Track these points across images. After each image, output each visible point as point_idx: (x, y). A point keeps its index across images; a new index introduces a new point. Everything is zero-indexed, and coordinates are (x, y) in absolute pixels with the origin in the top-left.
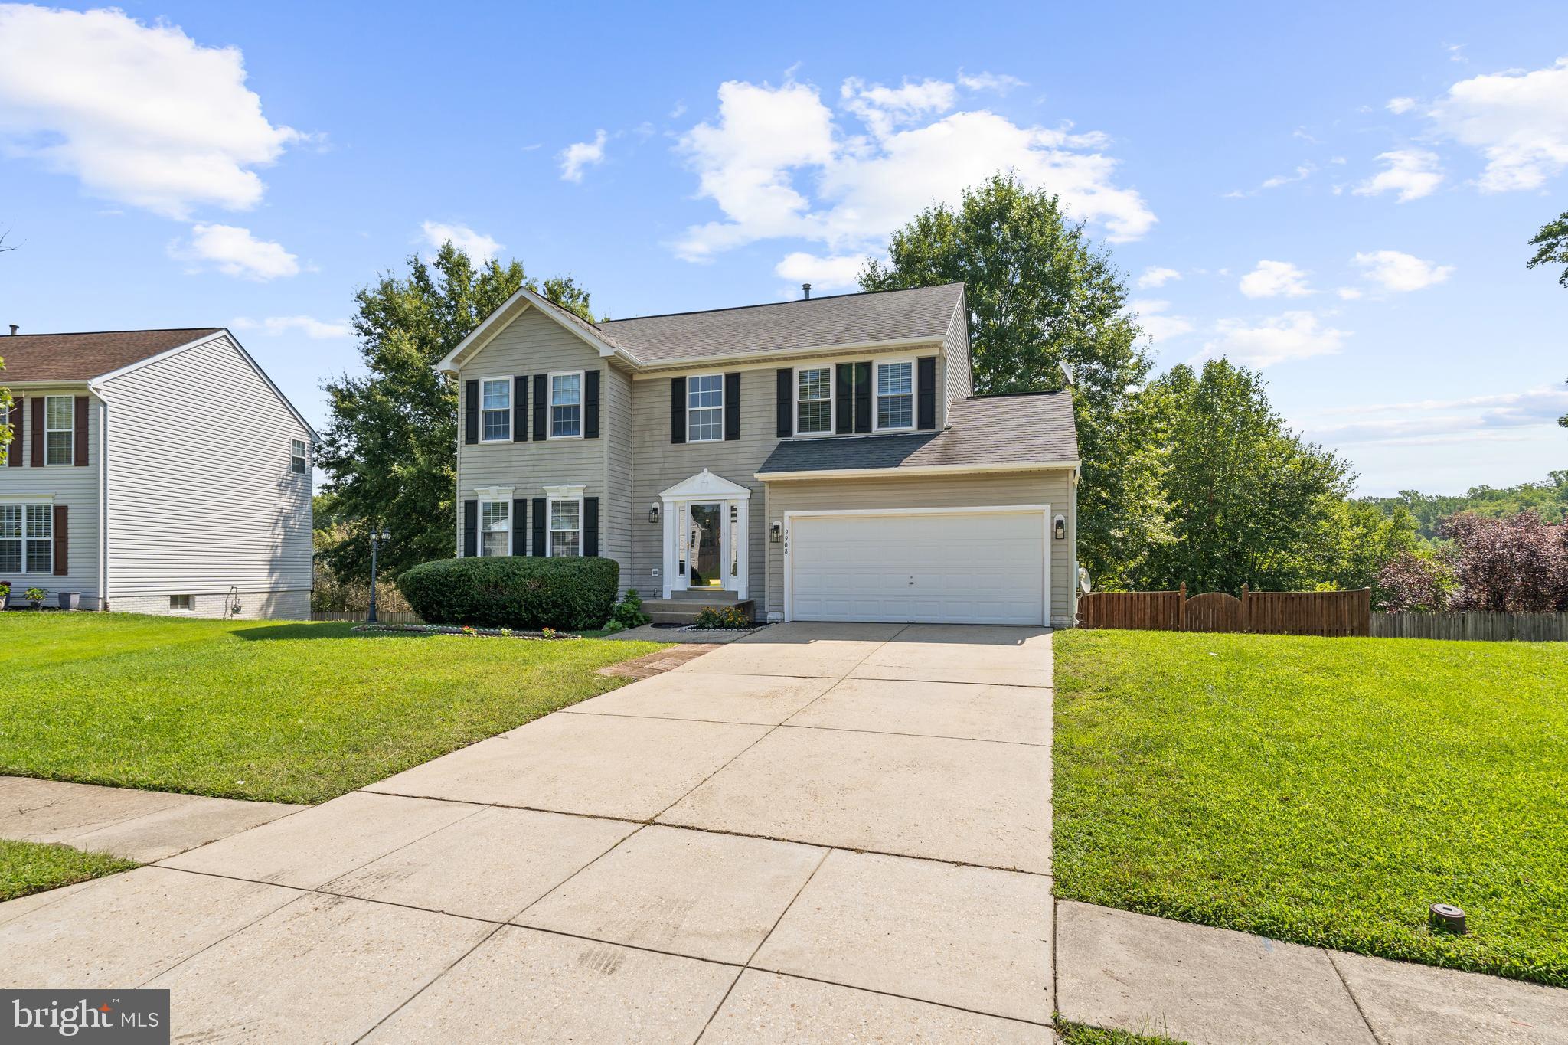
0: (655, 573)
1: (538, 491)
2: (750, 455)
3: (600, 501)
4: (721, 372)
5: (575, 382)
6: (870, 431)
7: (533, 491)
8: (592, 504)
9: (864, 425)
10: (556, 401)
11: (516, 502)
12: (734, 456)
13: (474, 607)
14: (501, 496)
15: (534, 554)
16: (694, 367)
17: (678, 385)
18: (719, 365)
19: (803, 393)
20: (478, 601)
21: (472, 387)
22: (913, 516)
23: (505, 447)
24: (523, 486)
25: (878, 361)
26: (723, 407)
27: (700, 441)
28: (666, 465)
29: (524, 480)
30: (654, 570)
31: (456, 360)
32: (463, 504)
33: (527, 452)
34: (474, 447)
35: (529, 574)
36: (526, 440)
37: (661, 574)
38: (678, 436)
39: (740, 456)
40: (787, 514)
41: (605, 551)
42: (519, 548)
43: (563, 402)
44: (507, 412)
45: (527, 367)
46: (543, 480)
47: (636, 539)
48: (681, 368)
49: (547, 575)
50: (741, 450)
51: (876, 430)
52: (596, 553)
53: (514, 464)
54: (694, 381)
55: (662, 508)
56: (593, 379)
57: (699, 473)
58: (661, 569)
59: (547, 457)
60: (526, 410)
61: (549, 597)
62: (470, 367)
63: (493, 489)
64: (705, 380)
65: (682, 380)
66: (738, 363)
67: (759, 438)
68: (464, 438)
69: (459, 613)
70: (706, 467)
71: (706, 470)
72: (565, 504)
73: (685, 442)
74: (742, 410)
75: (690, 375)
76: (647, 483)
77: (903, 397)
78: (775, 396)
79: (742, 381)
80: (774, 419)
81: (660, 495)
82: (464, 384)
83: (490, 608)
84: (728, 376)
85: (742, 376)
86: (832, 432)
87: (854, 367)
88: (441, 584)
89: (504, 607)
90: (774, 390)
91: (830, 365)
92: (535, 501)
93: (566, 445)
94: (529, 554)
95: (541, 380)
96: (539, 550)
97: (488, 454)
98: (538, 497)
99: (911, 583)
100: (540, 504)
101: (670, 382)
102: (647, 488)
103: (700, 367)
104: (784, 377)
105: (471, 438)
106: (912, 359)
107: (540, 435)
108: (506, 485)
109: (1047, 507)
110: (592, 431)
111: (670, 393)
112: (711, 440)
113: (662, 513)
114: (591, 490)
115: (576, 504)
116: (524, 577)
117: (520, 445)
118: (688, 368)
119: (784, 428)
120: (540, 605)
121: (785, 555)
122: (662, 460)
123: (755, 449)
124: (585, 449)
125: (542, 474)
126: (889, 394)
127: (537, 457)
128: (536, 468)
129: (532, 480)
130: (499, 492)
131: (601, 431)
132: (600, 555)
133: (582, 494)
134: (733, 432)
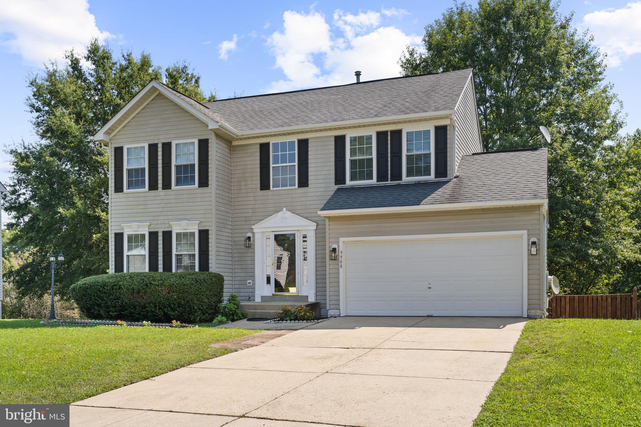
0: (249, 283)
1: (167, 226)
2: (315, 198)
3: (210, 232)
4: (295, 139)
5: (191, 147)
6: (401, 179)
7: (163, 226)
8: (204, 235)
9: (397, 175)
10: (178, 161)
11: (151, 234)
12: (304, 199)
13: (123, 307)
14: (140, 229)
15: (164, 270)
16: (275, 135)
17: (264, 148)
18: (293, 133)
19: (353, 152)
20: (126, 303)
21: (119, 152)
22: (430, 240)
23: (142, 195)
24: (156, 222)
25: (406, 129)
26: (296, 164)
27: (280, 188)
28: (256, 206)
29: (156, 218)
30: (248, 281)
31: (107, 133)
32: (113, 236)
33: (158, 198)
34: (120, 194)
35: (162, 284)
36: (157, 189)
37: (254, 284)
38: (265, 185)
39: (309, 198)
40: (342, 239)
41: (213, 267)
42: (153, 266)
43: (183, 162)
44: (143, 169)
45: (157, 137)
46: (170, 217)
47: (236, 259)
48: (266, 136)
49: (173, 285)
50: (309, 194)
51: (405, 179)
52: (207, 269)
53: (149, 206)
54: (275, 145)
55: (254, 237)
56: (204, 145)
57: (279, 211)
58: (254, 280)
59: (172, 201)
60: (157, 168)
61: (175, 300)
62: (117, 137)
63: (135, 224)
64: (283, 144)
65: (268, 144)
66: (307, 132)
67: (322, 185)
68: (113, 189)
69: (113, 312)
70: (285, 207)
71: (284, 209)
72: (185, 234)
73: (269, 189)
74: (309, 166)
75: (272, 141)
76: (243, 219)
77: (424, 154)
78: (333, 155)
79: (310, 145)
80: (333, 172)
81: (253, 227)
82: (113, 150)
83: (135, 307)
84: (300, 142)
85: (309, 141)
86: (374, 181)
87: (389, 134)
88: (100, 291)
89: (145, 307)
90: (333, 151)
91: (372, 132)
92: (164, 233)
93: (186, 192)
94: (161, 270)
95: (167, 147)
96: (167, 267)
97: (131, 199)
98: (166, 230)
99: (430, 288)
100: (167, 235)
101: (259, 146)
102: (243, 223)
103: (280, 135)
104: (340, 141)
105: (119, 189)
106: (430, 127)
107: (167, 186)
108: (143, 221)
109: (525, 232)
110: (204, 182)
111: (258, 154)
112: (288, 188)
113: (254, 241)
114: (203, 224)
115: (193, 234)
116: (158, 286)
117: (153, 193)
118: (271, 136)
119: (340, 178)
120: (169, 305)
121: (341, 270)
122: (253, 202)
123: (319, 194)
124: (199, 196)
125: (169, 213)
126: (415, 152)
127: (165, 201)
128: (165, 209)
129: (162, 218)
130: (138, 227)
131: (210, 182)
132: (210, 270)
133: (197, 227)
134: (303, 182)
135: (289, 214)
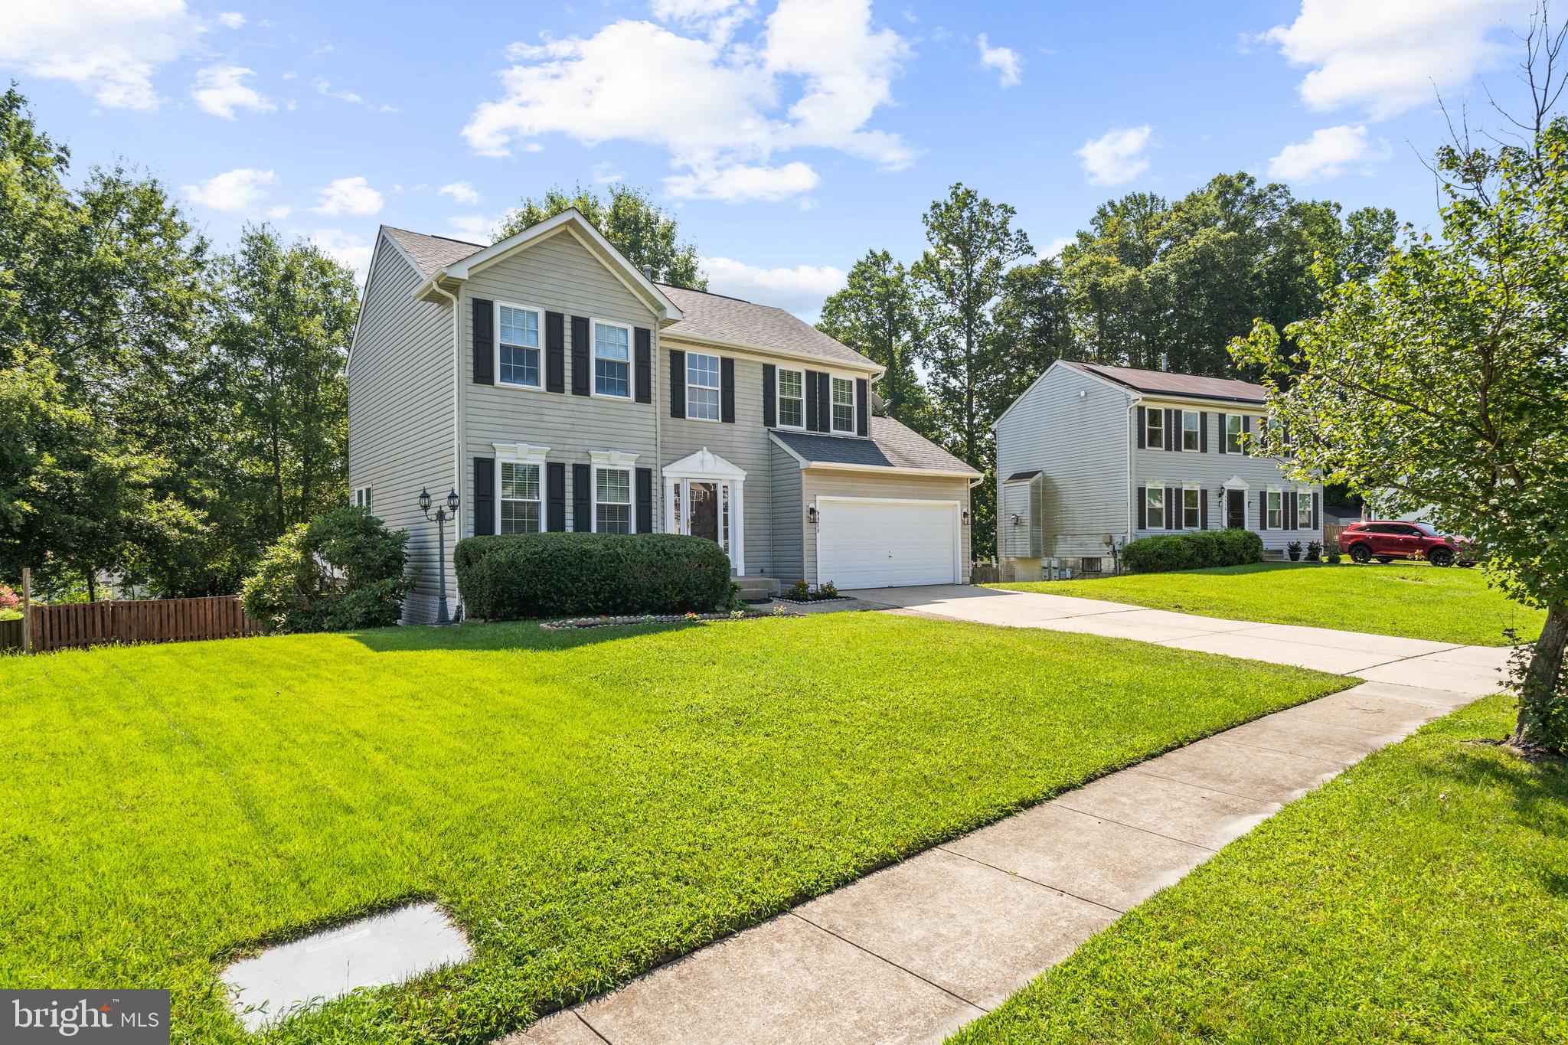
1: (580, 455)
2: (743, 439)
3: (653, 473)
4: (718, 354)
5: (622, 337)
6: (829, 431)
7: (573, 455)
8: (644, 476)
9: (825, 426)
10: (600, 353)
11: (550, 466)
12: (730, 438)
14: (529, 456)
16: (693, 343)
17: (678, 358)
18: (716, 347)
19: (783, 389)
21: (483, 308)
22: (890, 504)
23: (532, 396)
24: (560, 447)
25: (832, 374)
26: (719, 389)
27: (699, 419)
28: (665, 439)
29: (559, 440)
32: (471, 462)
33: (564, 407)
34: (487, 388)
36: (563, 391)
38: (678, 411)
39: (735, 439)
40: (820, 498)
42: (556, 522)
43: (609, 356)
44: (536, 352)
45: (561, 304)
46: (588, 442)
48: (686, 342)
50: (736, 433)
51: (833, 431)
52: (650, 530)
53: (546, 418)
54: (692, 357)
56: (642, 338)
57: (698, 451)
59: (589, 416)
60: (562, 356)
62: (478, 281)
63: (517, 447)
64: (703, 358)
65: (682, 353)
66: (733, 350)
67: (750, 424)
68: (471, 375)
70: (706, 445)
71: (705, 449)
72: (613, 473)
73: (684, 417)
74: (736, 395)
75: (689, 350)
77: (848, 408)
78: (762, 388)
79: (736, 368)
80: (761, 409)
81: (663, 469)
82: (470, 301)
84: (724, 360)
85: (736, 363)
86: (802, 429)
87: (817, 375)
90: (762, 383)
91: (802, 369)
92: (576, 467)
93: (612, 405)
94: (569, 529)
95: (581, 325)
96: (582, 523)
97: (509, 400)
98: (579, 462)
99: (891, 557)
100: (582, 472)
101: (672, 353)
103: (698, 344)
104: (768, 372)
106: (852, 378)
107: (581, 389)
108: (536, 443)
109: (958, 503)
110: (644, 396)
111: (669, 364)
112: (708, 420)
114: (643, 460)
115: (626, 474)
117: (554, 397)
118: (690, 343)
119: (769, 421)
121: (819, 535)
123: (747, 434)
124: (635, 414)
125: (585, 436)
126: (840, 403)
127: (577, 414)
128: (577, 428)
129: (571, 441)
130: (530, 452)
131: (653, 397)
132: (654, 531)
133: (633, 463)
134: (729, 416)
135: (708, 456)
